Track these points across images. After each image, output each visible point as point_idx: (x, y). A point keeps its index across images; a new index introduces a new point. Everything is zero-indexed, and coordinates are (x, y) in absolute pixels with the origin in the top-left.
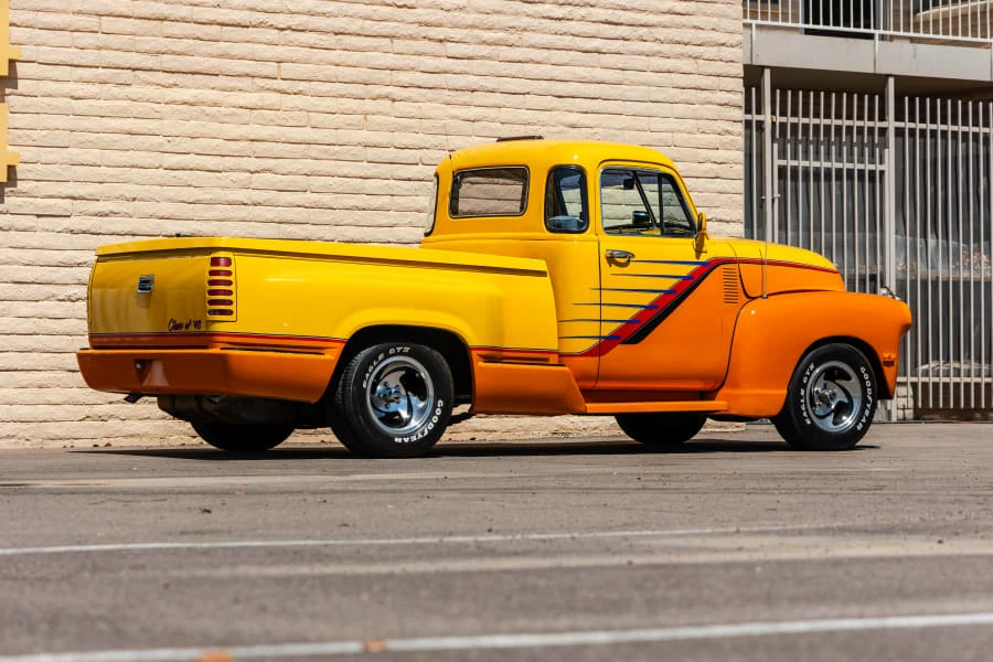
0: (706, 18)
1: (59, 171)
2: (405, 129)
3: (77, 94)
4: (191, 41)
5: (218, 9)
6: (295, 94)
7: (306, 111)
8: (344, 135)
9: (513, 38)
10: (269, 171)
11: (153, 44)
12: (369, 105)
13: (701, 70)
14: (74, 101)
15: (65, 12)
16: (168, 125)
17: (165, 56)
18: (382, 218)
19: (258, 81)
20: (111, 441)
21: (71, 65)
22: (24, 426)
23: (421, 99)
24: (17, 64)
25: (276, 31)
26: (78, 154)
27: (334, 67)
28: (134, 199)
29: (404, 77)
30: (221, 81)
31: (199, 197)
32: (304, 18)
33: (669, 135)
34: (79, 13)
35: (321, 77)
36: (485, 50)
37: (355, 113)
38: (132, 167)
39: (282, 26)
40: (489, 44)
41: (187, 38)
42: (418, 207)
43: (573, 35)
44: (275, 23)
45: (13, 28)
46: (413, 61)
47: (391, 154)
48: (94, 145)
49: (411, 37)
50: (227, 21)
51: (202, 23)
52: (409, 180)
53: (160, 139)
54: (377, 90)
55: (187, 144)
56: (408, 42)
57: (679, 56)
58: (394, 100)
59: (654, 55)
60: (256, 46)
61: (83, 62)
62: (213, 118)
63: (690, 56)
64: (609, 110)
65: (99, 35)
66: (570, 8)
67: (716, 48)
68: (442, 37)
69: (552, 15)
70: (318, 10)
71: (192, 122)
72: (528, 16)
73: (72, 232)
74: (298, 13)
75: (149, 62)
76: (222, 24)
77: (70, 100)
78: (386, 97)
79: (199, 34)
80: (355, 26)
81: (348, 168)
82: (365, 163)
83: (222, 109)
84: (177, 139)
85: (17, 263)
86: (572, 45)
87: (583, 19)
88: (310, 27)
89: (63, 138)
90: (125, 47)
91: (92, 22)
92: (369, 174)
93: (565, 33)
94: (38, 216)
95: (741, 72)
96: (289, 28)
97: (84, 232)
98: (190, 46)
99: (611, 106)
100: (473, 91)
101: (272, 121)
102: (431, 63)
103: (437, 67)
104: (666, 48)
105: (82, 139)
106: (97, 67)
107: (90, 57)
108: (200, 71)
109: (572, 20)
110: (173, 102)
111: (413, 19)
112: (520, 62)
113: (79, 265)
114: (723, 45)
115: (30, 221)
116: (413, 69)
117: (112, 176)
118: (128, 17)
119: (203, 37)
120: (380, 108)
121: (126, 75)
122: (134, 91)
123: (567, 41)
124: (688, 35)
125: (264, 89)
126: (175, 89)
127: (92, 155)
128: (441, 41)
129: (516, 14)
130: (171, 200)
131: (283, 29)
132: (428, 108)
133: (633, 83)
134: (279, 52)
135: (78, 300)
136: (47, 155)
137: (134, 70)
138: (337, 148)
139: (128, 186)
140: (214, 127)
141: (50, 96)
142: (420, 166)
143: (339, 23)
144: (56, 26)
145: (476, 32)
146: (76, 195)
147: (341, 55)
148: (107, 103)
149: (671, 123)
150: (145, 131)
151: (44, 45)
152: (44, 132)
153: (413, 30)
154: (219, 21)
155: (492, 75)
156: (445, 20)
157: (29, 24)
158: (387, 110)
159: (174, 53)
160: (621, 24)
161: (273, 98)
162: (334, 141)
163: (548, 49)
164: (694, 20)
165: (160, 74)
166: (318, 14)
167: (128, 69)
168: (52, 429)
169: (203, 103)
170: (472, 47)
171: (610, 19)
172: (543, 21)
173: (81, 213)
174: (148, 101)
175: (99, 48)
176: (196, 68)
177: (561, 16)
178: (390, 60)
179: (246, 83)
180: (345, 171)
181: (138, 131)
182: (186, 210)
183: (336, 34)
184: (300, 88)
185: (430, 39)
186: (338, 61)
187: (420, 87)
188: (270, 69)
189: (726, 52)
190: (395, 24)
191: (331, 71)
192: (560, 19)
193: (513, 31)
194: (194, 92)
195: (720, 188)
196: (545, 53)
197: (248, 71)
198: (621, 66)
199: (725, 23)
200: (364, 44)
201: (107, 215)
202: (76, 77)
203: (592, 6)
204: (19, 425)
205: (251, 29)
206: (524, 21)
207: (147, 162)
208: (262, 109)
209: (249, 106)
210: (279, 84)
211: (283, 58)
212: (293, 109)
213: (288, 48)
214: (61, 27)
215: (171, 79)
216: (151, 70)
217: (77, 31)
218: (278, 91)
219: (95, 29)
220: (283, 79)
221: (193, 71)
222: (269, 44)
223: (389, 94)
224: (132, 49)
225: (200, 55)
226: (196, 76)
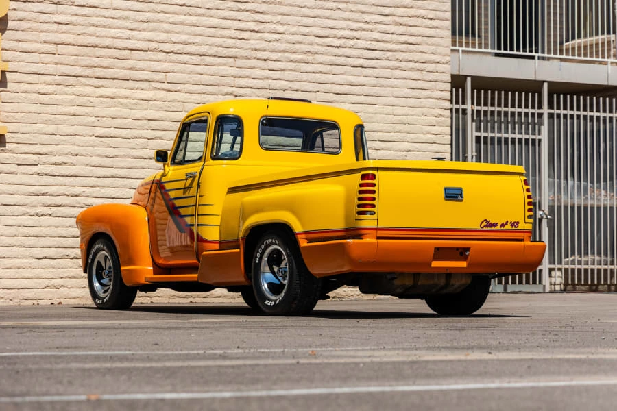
0: (428, 47)
1: (32, 138)
3: (42, 91)
4: (112, 60)
5: (128, 40)
6: (176, 92)
7: (182, 102)
9: (309, 58)
10: (159, 138)
11: (89, 62)
12: (220, 98)
13: (425, 78)
14: (40, 96)
15: (35, 42)
16: (98, 110)
17: (96, 68)
19: (153, 84)
20: (62, 301)
21: (39, 74)
22: (9, 291)
23: (253, 95)
24: (6, 73)
25: (164, 54)
26: (43, 127)
27: (199, 76)
28: (77, 155)
29: (242, 82)
30: (131, 84)
31: (116, 154)
32: (181, 46)
33: (405, 117)
34: (44, 42)
35: (191, 81)
36: (292, 66)
38: (75, 135)
39: (167, 51)
40: (295, 62)
41: (110, 58)
43: (346, 56)
44: (164, 50)
45: (4, 51)
46: (248, 72)
48: (53, 122)
49: (247, 58)
50: (134, 48)
51: (120, 49)
53: (93, 119)
54: (225, 90)
55: (109, 122)
56: (245, 60)
57: (411, 69)
58: (236, 96)
59: (396, 68)
60: (152, 63)
61: (47, 72)
62: (126, 106)
63: (418, 70)
64: (369, 102)
65: (56, 56)
66: (344, 40)
67: (434, 65)
68: (265, 58)
69: (334, 44)
70: (190, 41)
71: (112, 108)
72: (318, 45)
73: (39, 174)
74: (178, 43)
75: (86, 72)
76: (131, 50)
77: (38, 95)
78: (231, 94)
79: (117, 55)
80: (213, 50)
83: (131, 101)
84: (103, 119)
85: (5, 193)
86: (345, 63)
87: (352, 47)
88: (185, 51)
89: (34, 117)
90: (72, 63)
91: (51, 48)
93: (341, 56)
94: (19, 165)
95: (449, 79)
96: (172, 52)
97: (46, 175)
98: (112, 62)
99: (369, 99)
100: (284, 90)
101: (161, 108)
102: (258, 73)
103: (263, 76)
104: (403, 64)
105: (45, 119)
106: (55, 75)
107: (50, 69)
108: (118, 77)
109: (345, 47)
110: (101, 96)
111: (248, 47)
112: (313, 73)
113: (43, 194)
114: (439, 62)
115: (13, 168)
116: (248, 77)
117: (63, 141)
118: (74, 45)
119: (119, 57)
121: (72, 80)
122: (78, 89)
123: (342, 60)
124: (417, 56)
125: (155, 89)
126: (102, 88)
127: (51, 128)
128: (265, 60)
129: (311, 44)
130: (99, 156)
131: (168, 53)
133: (383, 86)
134: (165, 66)
135: (42, 215)
136: (23, 128)
137: (77, 77)
139: (73, 147)
140: (125, 111)
141: (26, 92)
143: (203, 49)
144: (30, 50)
145: (287, 54)
146: (41, 152)
147: (204, 68)
148: (62, 97)
149: (406, 110)
150: (83, 114)
151: (22, 61)
152: (23, 114)
153: (248, 53)
154: (129, 47)
155: (296, 81)
156: (267, 48)
157: (14, 49)
160: (376, 50)
161: (162, 94)
163: (331, 65)
164: (420, 48)
165: (93, 80)
166: (189, 44)
167: (74, 76)
168: (27, 294)
169: (119, 97)
170: (284, 63)
171: (369, 47)
172: (328, 48)
173: (45, 163)
174: (85, 96)
175: (56, 64)
176: (116, 76)
177: (338, 45)
178: (234, 71)
179: (145, 85)
181: (80, 114)
182: (108, 161)
183: (201, 55)
184: (179, 88)
185: (258, 59)
186: (202, 72)
187: (252, 88)
188: (160, 76)
189: (440, 67)
190: (237, 50)
191: (197, 78)
192: (338, 47)
193: (309, 54)
194: (114, 90)
195: (436, 149)
196: (329, 67)
197: (147, 77)
198: (375, 75)
199: (440, 50)
200: (217, 62)
201: (60, 165)
202: (42, 81)
203: (358, 39)
204: (5, 291)
205: (149, 52)
206: (316, 48)
207: (84, 133)
208: (155, 100)
209: (147, 99)
210: (166, 86)
211: (169, 70)
212: (174, 101)
213: (171, 64)
214: (33, 51)
215: (101, 82)
216: (88, 77)
217: (43, 53)
218: (165, 90)
219: (54, 52)
220: (168, 83)
221: (113, 77)
222: (160, 61)
223: (233, 92)
224: (76, 64)
225: (118, 68)
226: (115, 81)
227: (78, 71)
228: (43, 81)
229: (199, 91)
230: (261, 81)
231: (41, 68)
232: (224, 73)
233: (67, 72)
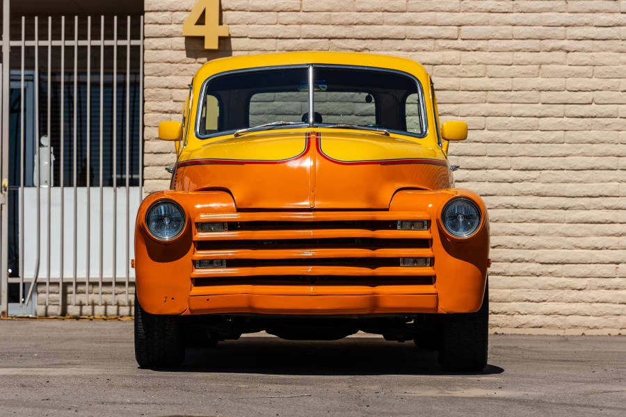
2: (578, 75)
4: (380, 14)
6: (475, 51)
7: (484, 64)
8: (519, 82)
10: (450, 114)
11: (347, 18)
12: (543, 56)
17: (357, 26)
18: (556, 150)
19: (440, 42)
21: (277, 38)
23: (595, 49)
24: (232, 39)
26: (281, 106)
27: (511, 27)
29: (578, 32)
30: (408, 44)
35: (498, 35)
37: (530, 63)
41: (376, 11)
42: (590, 139)
46: (587, 18)
47: (566, 96)
52: (582, 117)
54: (551, 44)
58: (568, 52)
60: (438, 14)
61: (286, 35)
65: (301, 14)
75: (343, 32)
78: (560, 49)
79: (387, 8)
81: (521, 110)
82: (540, 105)
90: (322, 22)
91: (295, 4)
92: (543, 113)
98: (379, 17)
101: (451, 73)
103: (611, 22)
106: (299, 38)
107: (292, 30)
108: (388, 36)
116: (586, 24)
119: (391, 10)
120: (555, 59)
121: (324, 43)
125: (444, 48)
132: (599, 57)
134: (459, 17)
137: (330, 39)
138: (512, 93)
142: (593, 104)
144: (263, 9)
147: (518, 16)
151: (254, 23)
157: (243, 8)
158: (561, 60)
159: (364, 24)
161: (453, 55)
162: (510, 88)
165: (353, 41)
167: (325, 38)
175: (300, 24)
176: (384, 35)
178: (565, 18)
179: (430, 43)
180: (520, 112)
184: (479, 46)
186: (514, 22)
187: (593, 39)
188: (452, 31)
191: (506, 30)
197: (430, 34)
200: (539, 7)
207: (340, 110)
208: (442, 64)
209: (431, 62)
210: (459, 43)
211: (463, 22)
212: (472, 63)
213: (467, 14)
214: (269, 8)
215: (363, 44)
216: (345, 38)
217: (282, 11)
218: (458, 49)
219: (298, 9)
220: (463, 39)
221: (380, 36)
222: (451, 11)
223: (564, 46)
224: (328, 22)
225: (388, 24)
226: (384, 41)
227: (331, 30)
228: (281, 47)
229: (510, 49)
230: (609, 29)
231: (279, 30)
232: (550, 21)
233: (315, 33)
